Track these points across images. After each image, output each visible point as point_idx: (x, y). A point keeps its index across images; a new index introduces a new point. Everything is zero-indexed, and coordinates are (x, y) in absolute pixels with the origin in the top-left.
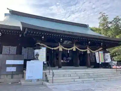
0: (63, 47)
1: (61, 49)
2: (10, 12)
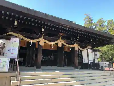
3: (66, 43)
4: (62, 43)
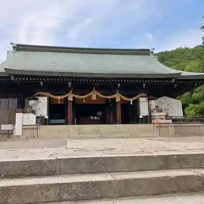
1: (70, 99)
2: (14, 47)
3: (102, 94)
4: (97, 96)
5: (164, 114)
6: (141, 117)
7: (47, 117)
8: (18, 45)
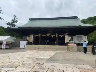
0: (41, 35)
2: (30, 19)
4: (49, 35)
5: (73, 42)
6: (65, 43)
7: (32, 42)
8: (31, 19)
